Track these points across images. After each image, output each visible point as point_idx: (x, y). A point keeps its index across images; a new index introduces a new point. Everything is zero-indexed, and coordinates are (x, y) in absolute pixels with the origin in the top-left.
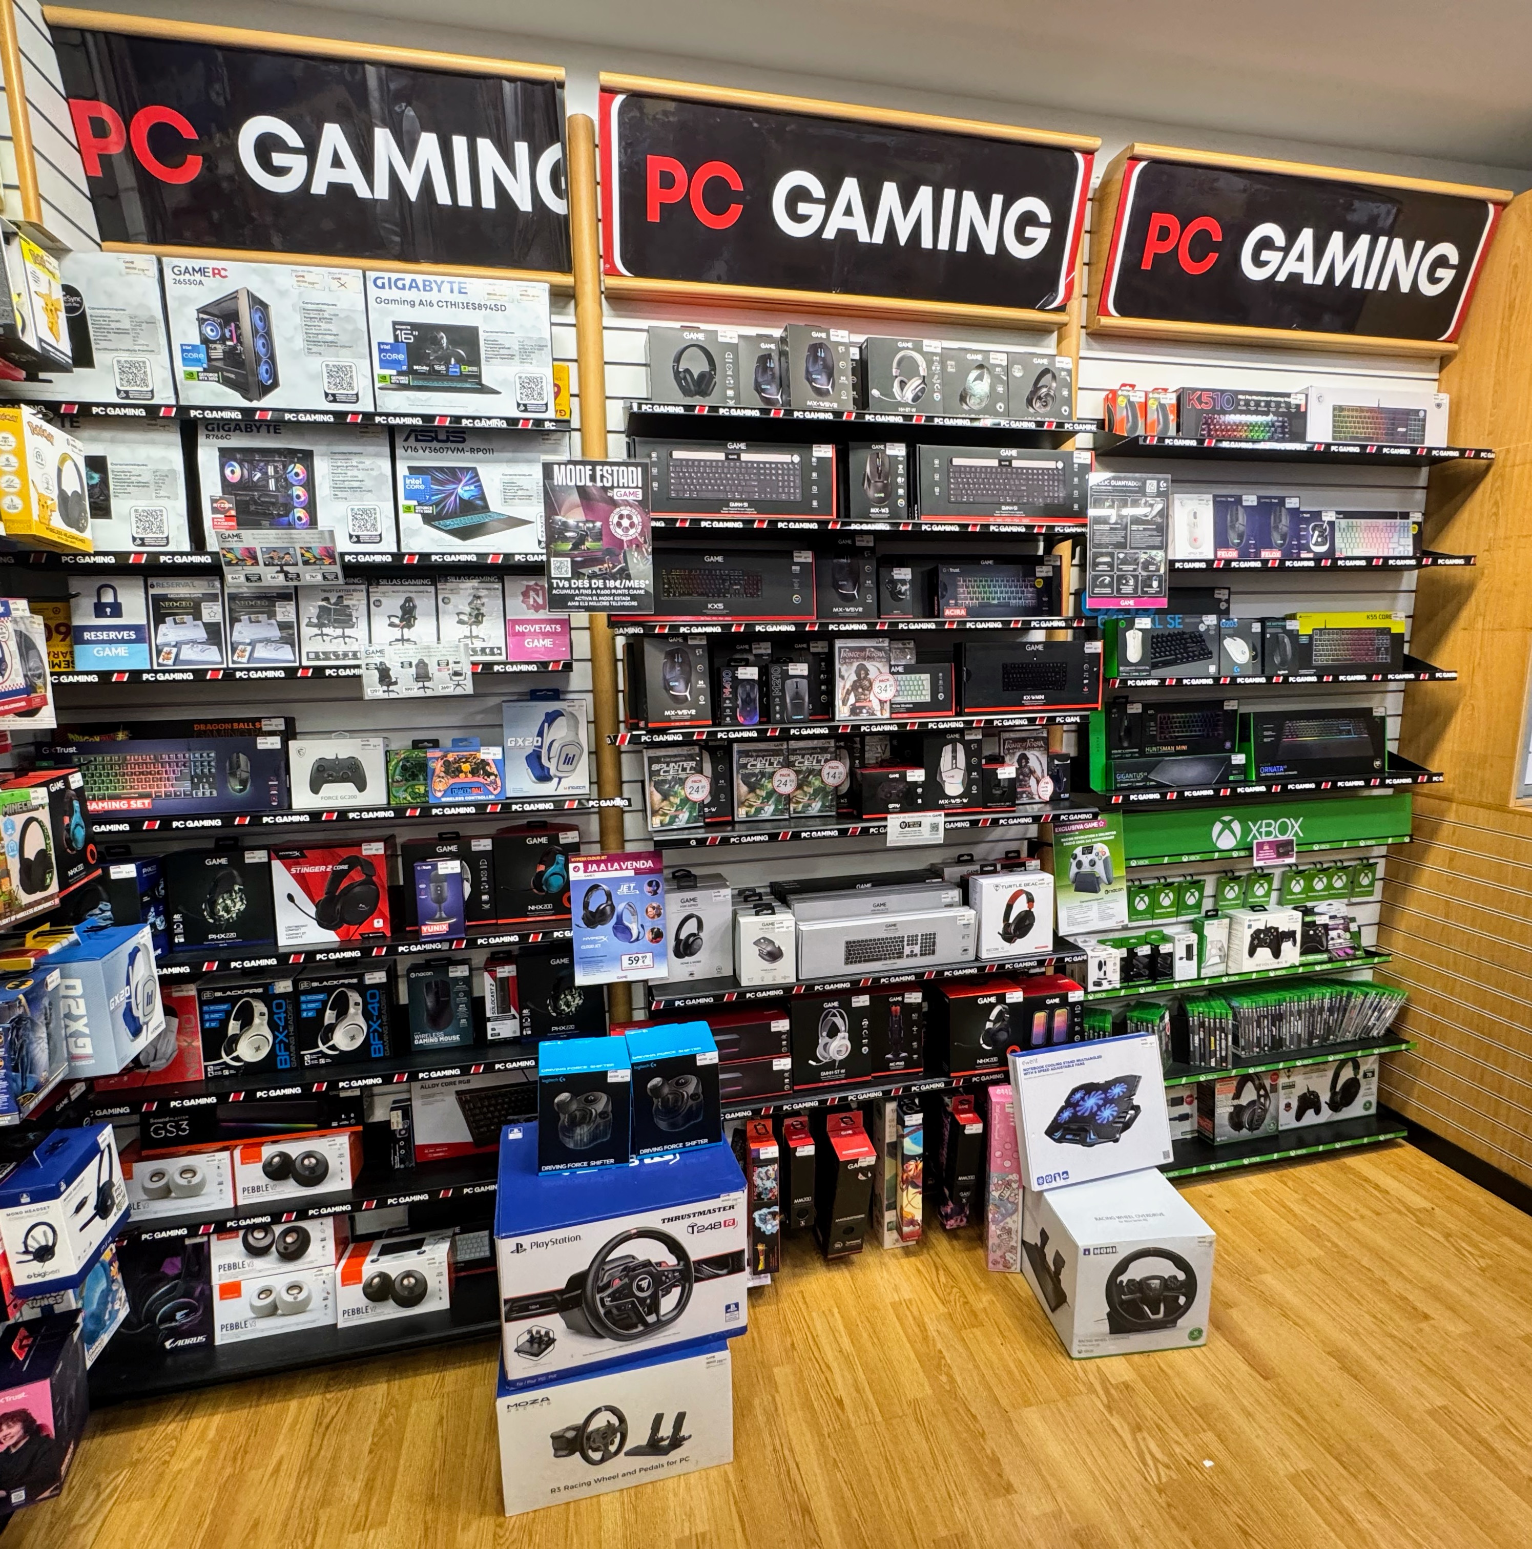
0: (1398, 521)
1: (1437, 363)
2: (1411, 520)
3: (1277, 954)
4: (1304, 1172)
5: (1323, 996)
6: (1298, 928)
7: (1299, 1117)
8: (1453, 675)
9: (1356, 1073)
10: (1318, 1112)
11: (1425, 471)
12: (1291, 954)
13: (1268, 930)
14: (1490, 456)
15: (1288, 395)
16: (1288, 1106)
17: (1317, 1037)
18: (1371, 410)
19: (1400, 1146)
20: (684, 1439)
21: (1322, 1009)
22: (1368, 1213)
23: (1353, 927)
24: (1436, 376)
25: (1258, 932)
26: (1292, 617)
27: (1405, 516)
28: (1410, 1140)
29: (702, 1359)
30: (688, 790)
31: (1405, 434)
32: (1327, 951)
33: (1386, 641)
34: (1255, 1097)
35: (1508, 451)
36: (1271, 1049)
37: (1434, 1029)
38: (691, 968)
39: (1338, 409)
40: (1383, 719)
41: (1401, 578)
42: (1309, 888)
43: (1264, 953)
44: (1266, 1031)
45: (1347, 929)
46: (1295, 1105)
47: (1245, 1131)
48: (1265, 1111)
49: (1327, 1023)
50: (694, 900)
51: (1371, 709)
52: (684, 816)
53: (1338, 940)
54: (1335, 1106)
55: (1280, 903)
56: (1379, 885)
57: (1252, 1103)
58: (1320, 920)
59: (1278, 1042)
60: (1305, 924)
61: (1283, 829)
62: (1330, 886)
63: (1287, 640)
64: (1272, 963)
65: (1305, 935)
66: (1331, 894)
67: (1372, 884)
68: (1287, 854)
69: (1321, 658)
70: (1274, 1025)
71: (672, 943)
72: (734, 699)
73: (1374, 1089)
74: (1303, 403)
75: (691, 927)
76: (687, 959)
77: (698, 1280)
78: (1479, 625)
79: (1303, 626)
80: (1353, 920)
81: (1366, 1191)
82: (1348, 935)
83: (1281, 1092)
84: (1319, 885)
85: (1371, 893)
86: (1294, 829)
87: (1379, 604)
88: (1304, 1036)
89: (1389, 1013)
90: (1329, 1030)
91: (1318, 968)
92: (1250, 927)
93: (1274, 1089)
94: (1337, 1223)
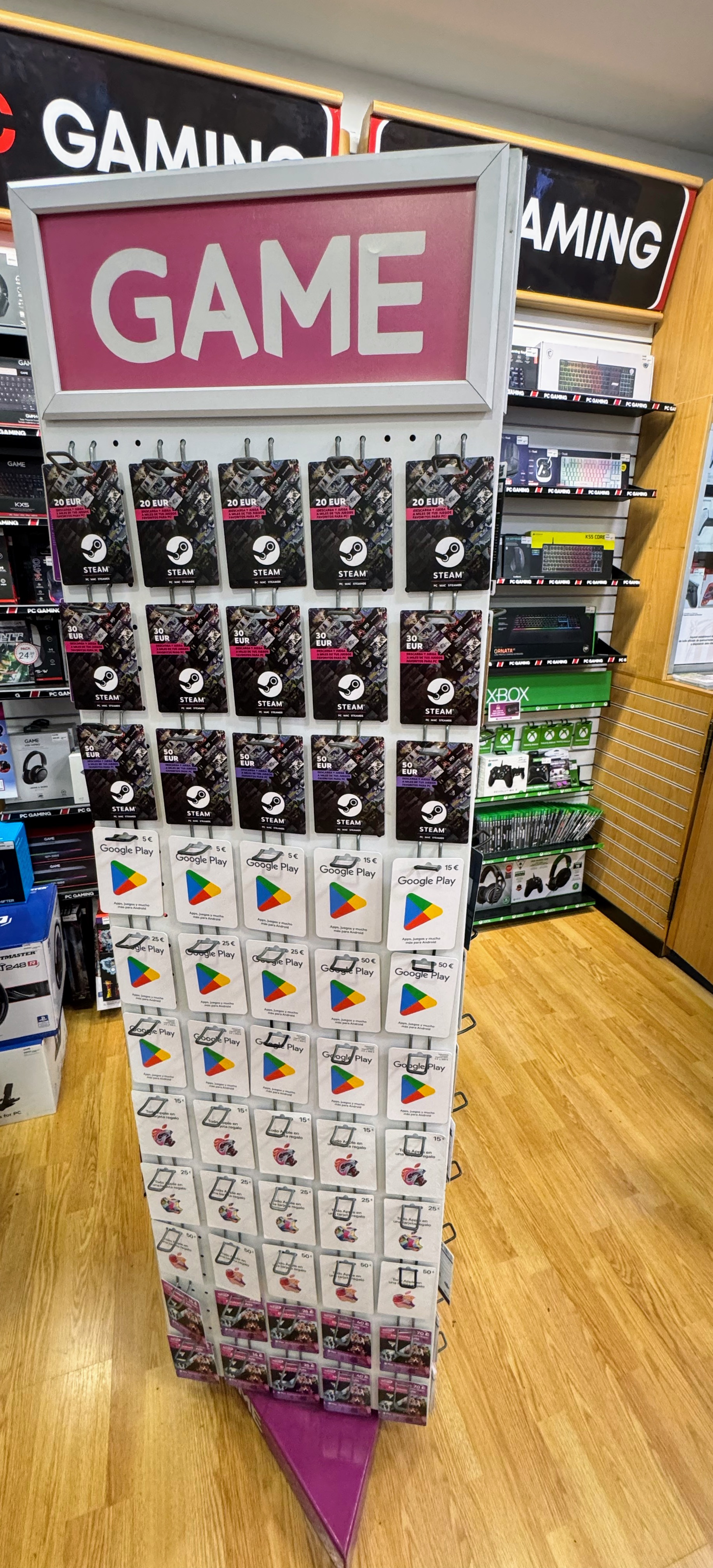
0: (611, 460)
1: (651, 328)
2: (621, 460)
3: (509, 784)
4: (520, 929)
5: (541, 813)
6: (525, 766)
7: (527, 894)
8: (637, 583)
9: (569, 865)
10: (540, 891)
11: (638, 420)
12: (520, 784)
13: (503, 768)
14: (672, 409)
15: (524, 349)
16: (519, 887)
17: (536, 841)
18: (591, 366)
19: (591, 911)
20: (14, 1100)
21: (540, 822)
22: (547, 951)
23: (574, 767)
24: (650, 340)
25: (496, 769)
26: (528, 534)
27: (617, 456)
28: (598, 907)
29: (21, 1050)
30: (18, 656)
31: (617, 388)
32: (549, 783)
33: (599, 556)
34: (494, 881)
35: (684, 405)
36: (502, 849)
37: (615, 835)
38: (40, 792)
39: (564, 363)
40: (593, 616)
41: (616, 508)
42: (541, 739)
43: (500, 784)
44: (498, 837)
45: (567, 768)
46: (524, 886)
47: (486, 903)
48: (501, 891)
49: (543, 831)
50: (36, 740)
51: (584, 608)
52: (16, 676)
53: (559, 775)
54: (552, 887)
55: (520, 749)
56: (593, 738)
57: (492, 885)
58: (544, 761)
59: (507, 844)
60: (531, 763)
61: (514, 695)
62: (557, 738)
63: (521, 552)
64: (507, 791)
65: (532, 772)
66: (557, 743)
67: (588, 736)
68: (513, 713)
69: (547, 568)
70: (504, 832)
71: (21, 773)
72: (44, 582)
73: (581, 875)
74: (536, 356)
75: (35, 761)
76: (35, 785)
77: (12, 1001)
78: (658, 545)
79: (536, 542)
80: (574, 762)
81: (555, 938)
82: (567, 772)
83: (514, 878)
84: (549, 737)
85: (587, 743)
86: (522, 695)
87: (598, 527)
88: (527, 840)
89: (588, 824)
90: (545, 836)
91: (539, 794)
92: (490, 765)
93: (509, 876)
94: (525, 958)
